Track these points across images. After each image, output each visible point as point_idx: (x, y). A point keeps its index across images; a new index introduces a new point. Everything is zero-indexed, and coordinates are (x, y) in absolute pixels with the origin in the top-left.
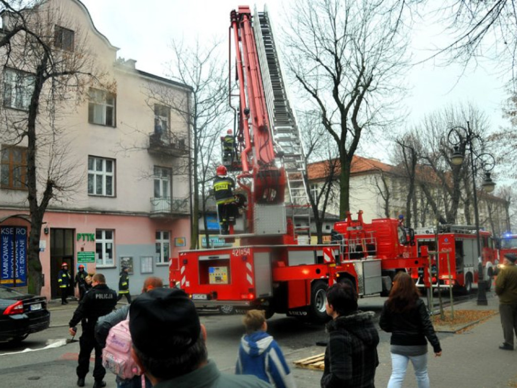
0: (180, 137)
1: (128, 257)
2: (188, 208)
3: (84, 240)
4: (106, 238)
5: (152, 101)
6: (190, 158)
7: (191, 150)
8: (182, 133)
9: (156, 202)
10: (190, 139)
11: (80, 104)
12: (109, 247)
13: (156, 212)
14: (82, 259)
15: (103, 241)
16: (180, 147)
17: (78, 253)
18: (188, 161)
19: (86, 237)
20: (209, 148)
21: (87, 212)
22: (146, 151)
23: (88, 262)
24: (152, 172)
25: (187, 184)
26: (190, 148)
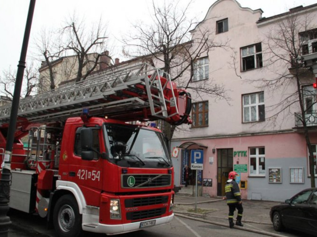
1: (275, 169)
3: (239, 156)
4: (260, 154)
12: (262, 161)
14: (237, 170)
15: (257, 156)
17: (235, 165)
19: (240, 154)
21: (240, 136)
23: (242, 172)
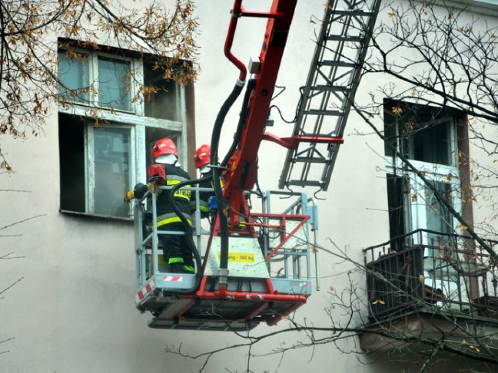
11: (16, 121)
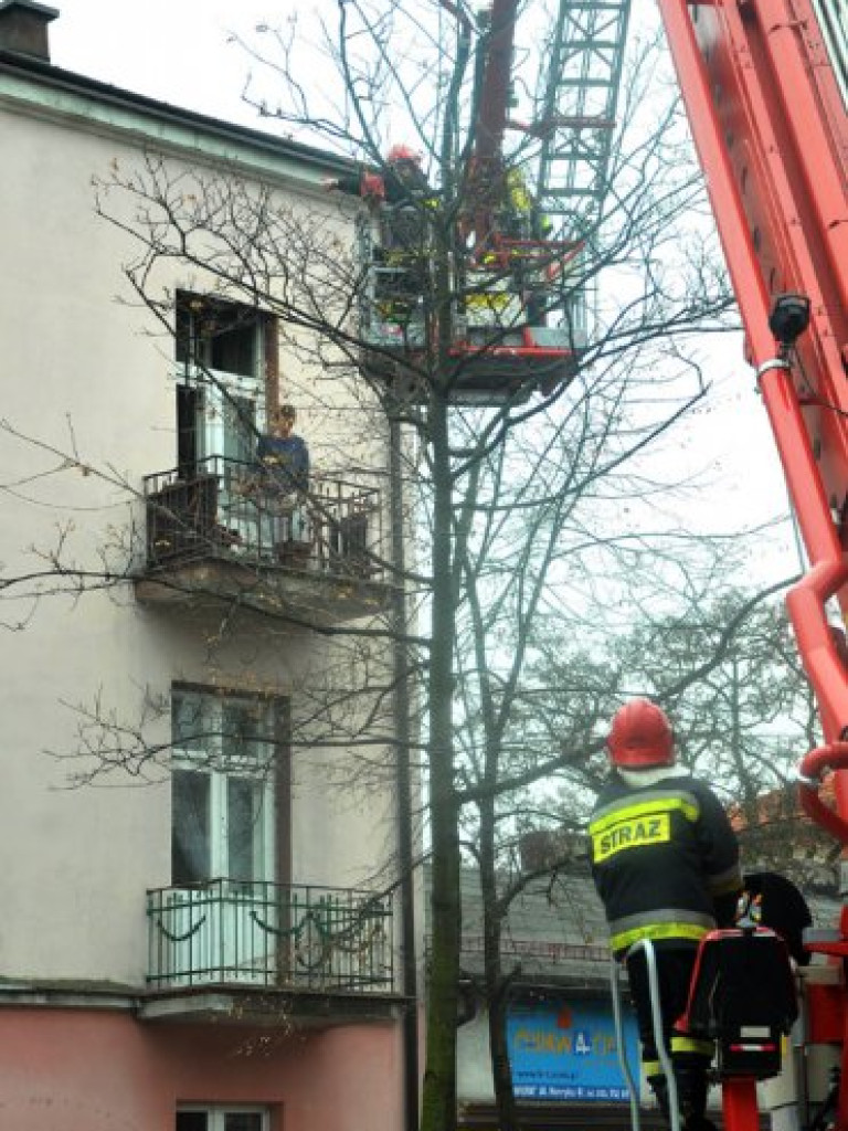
0: (339, 500)
2: (389, 958)
5: (170, 276)
6: (400, 636)
7: (409, 586)
8: (349, 478)
9: (181, 921)
10: (398, 514)
13: (182, 983)
16: (335, 568)
18: (388, 657)
20: (519, 572)
22: (125, 592)
24: (160, 731)
25: (385, 801)
26: (400, 573)
